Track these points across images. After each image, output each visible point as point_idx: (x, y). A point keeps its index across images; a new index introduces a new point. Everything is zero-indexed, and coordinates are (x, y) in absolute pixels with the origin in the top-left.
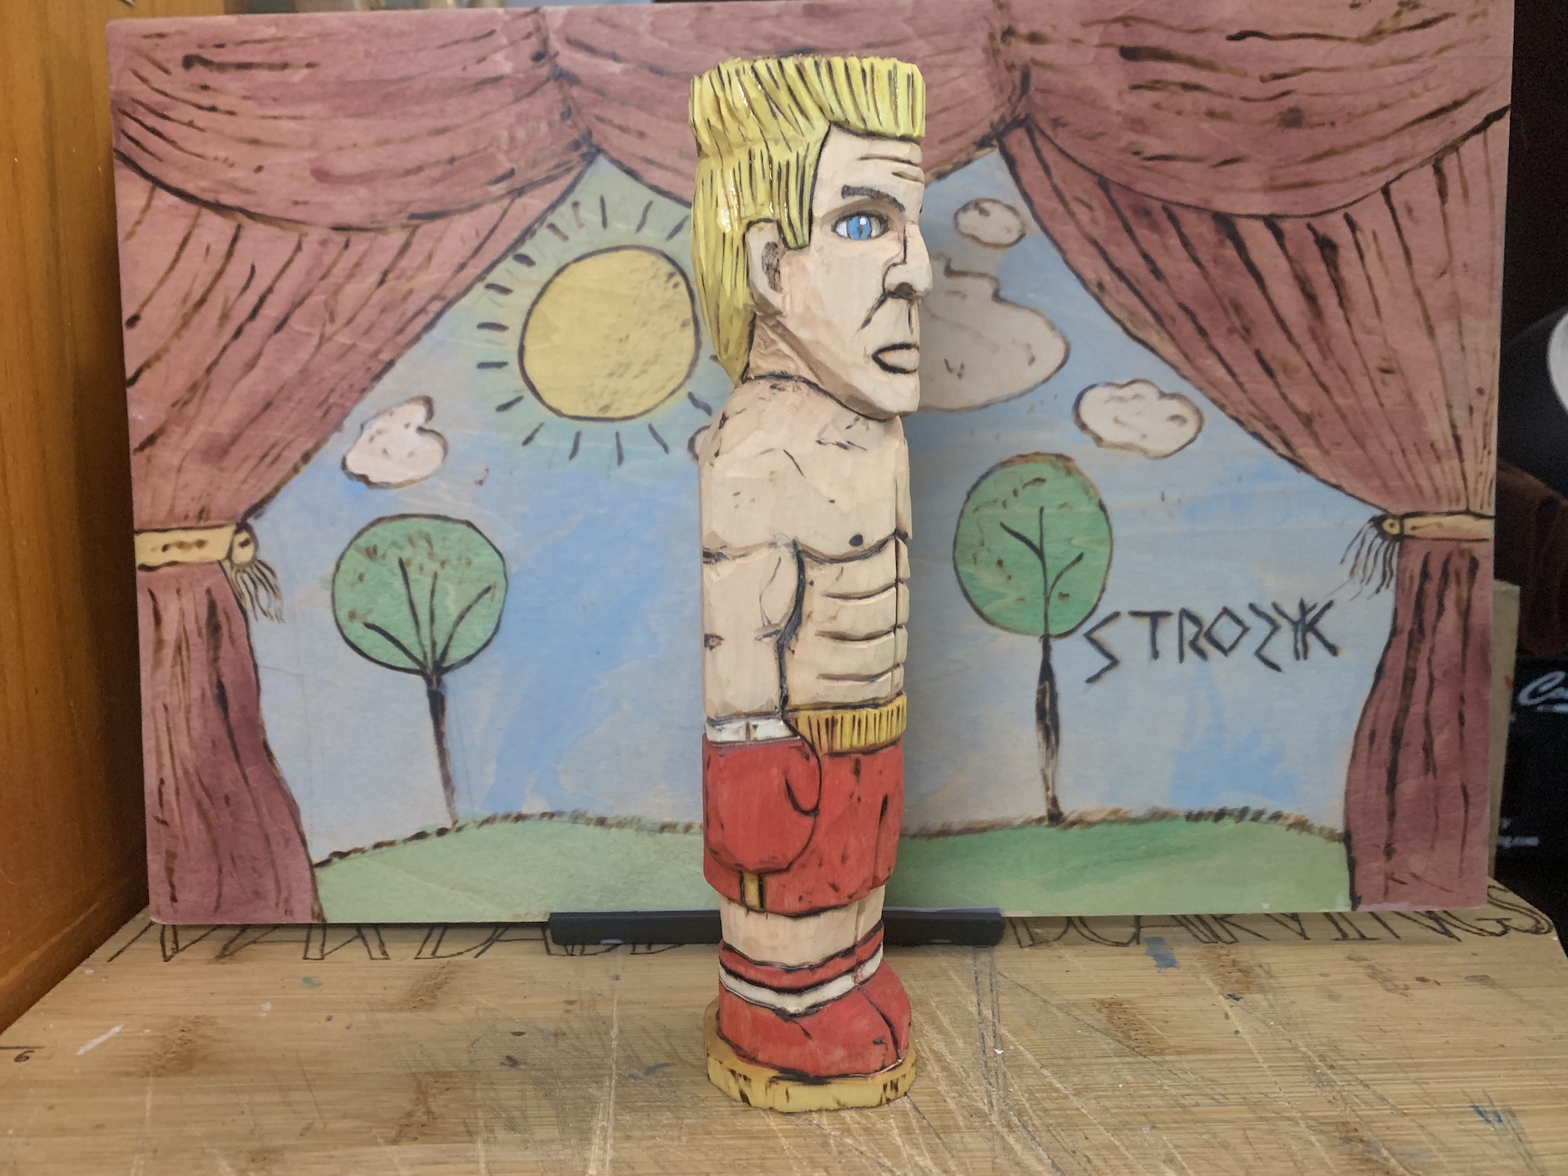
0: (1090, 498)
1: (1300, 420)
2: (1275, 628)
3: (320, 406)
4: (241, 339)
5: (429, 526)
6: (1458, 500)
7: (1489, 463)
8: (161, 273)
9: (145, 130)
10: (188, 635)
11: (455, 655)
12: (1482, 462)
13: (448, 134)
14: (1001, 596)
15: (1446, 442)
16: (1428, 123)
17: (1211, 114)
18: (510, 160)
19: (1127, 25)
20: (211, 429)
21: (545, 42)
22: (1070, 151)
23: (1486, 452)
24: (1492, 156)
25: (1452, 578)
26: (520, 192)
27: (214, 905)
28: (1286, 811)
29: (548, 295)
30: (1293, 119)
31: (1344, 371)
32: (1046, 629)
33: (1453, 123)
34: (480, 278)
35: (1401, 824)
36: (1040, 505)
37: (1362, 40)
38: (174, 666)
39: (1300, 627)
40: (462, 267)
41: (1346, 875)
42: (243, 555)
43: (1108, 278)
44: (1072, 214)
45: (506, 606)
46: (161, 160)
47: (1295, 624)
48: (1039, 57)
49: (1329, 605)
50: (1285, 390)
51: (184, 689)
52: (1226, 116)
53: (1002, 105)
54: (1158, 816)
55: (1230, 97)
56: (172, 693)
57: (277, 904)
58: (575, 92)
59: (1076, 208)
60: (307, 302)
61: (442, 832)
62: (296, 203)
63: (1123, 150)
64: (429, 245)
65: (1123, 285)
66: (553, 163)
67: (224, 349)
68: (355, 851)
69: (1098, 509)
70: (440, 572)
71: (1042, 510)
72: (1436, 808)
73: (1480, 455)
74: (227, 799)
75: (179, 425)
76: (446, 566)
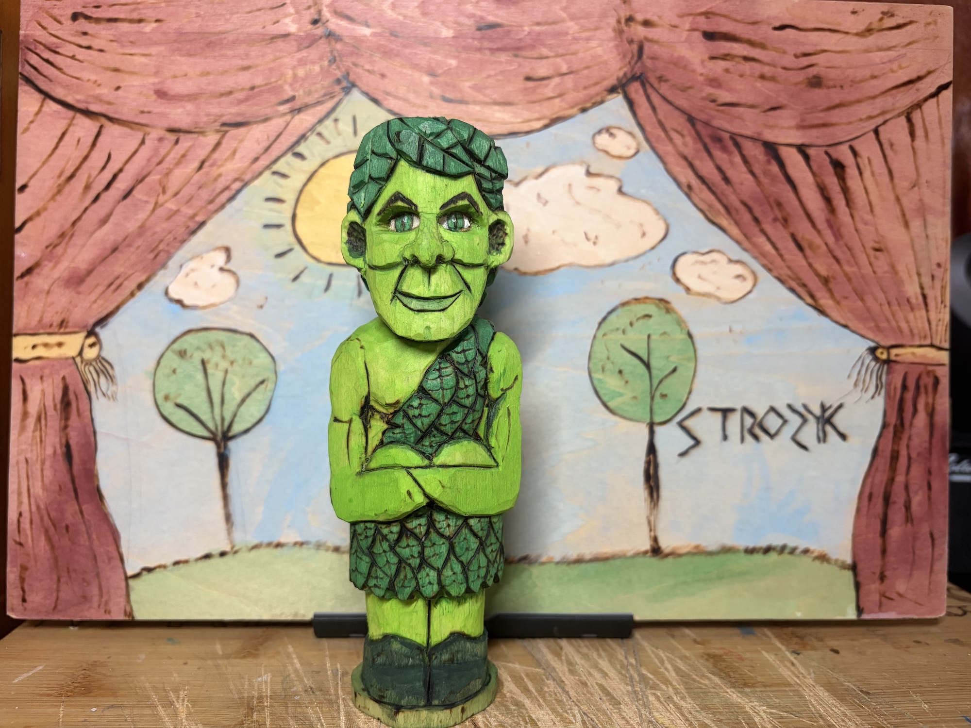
0: (682, 329)
1: (820, 281)
2: (805, 421)
3: (152, 251)
4: (99, 203)
5: (223, 336)
6: (925, 337)
7: (944, 313)
8: (45, 157)
9: (41, 60)
10: (47, 409)
11: (237, 428)
12: (940, 312)
13: (252, 71)
14: (621, 395)
15: (917, 298)
16: (902, 89)
17: (762, 77)
18: (294, 90)
19: (708, 18)
20: (72, 265)
21: (320, 12)
22: (670, 98)
23: (943, 306)
24: (942, 112)
25: (922, 390)
26: (299, 110)
27: (53, 605)
28: (812, 548)
29: (315, 180)
30: (816, 82)
31: (850, 249)
32: (651, 418)
33: (918, 90)
34: (268, 167)
35: (891, 558)
36: (648, 333)
37: (857, 34)
38: (34, 431)
39: (820, 421)
40: (256, 159)
41: (853, 593)
42: (90, 354)
43: (695, 182)
44: (670, 139)
45: (275, 393)
46: (51, 81)
47: (818, 419)
48: (650, 36)
49: (840, 406)
50: (811, 260)
51: (41, 447)
52: (773, 79)
53: (625, 66)
54: (727, 550)
55: (774, 66)
56: (32, 451)
57: (99, 606)
58: (339, 46)
59: (674, 135)
60: (147, 180)
61: (223, 554)
62: (142, 112)
63: (704, 99)
64: (234, 144)
65: (704, 187)
66: (322, 92)
67: (86, 209)
68: (160, 567)
69: (686, 337)
70: (230, 369)
71: (649, 336)
72: (913, 547)
73: (939, 307)
74: (67, 527)
75: (50, 261)
76: (235, 364)
